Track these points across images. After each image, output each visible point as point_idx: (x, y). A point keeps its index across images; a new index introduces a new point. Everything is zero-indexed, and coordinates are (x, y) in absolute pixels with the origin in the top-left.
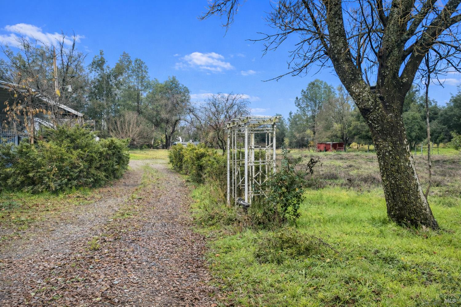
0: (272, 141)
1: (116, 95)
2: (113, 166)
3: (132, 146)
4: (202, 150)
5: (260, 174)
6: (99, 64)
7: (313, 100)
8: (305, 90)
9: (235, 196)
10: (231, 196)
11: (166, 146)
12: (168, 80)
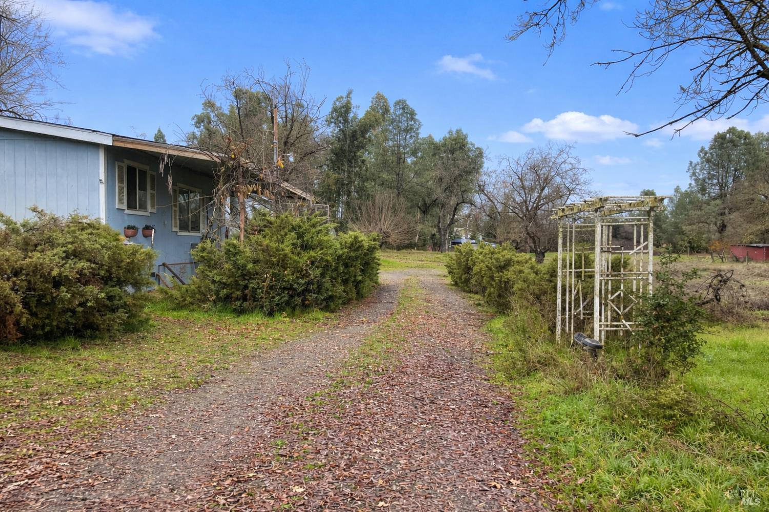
0: (646, 239)
1: (363, 162)
2: (355, 276)
3: (385, 244)
4: (508, 254)
5: (622, 295)
6: (342, 112)
7: (723, 167)
8: (707, 149)
9: (570, 329)
10: (563, 330)
11: (437, 246)
12: (448, 136)
